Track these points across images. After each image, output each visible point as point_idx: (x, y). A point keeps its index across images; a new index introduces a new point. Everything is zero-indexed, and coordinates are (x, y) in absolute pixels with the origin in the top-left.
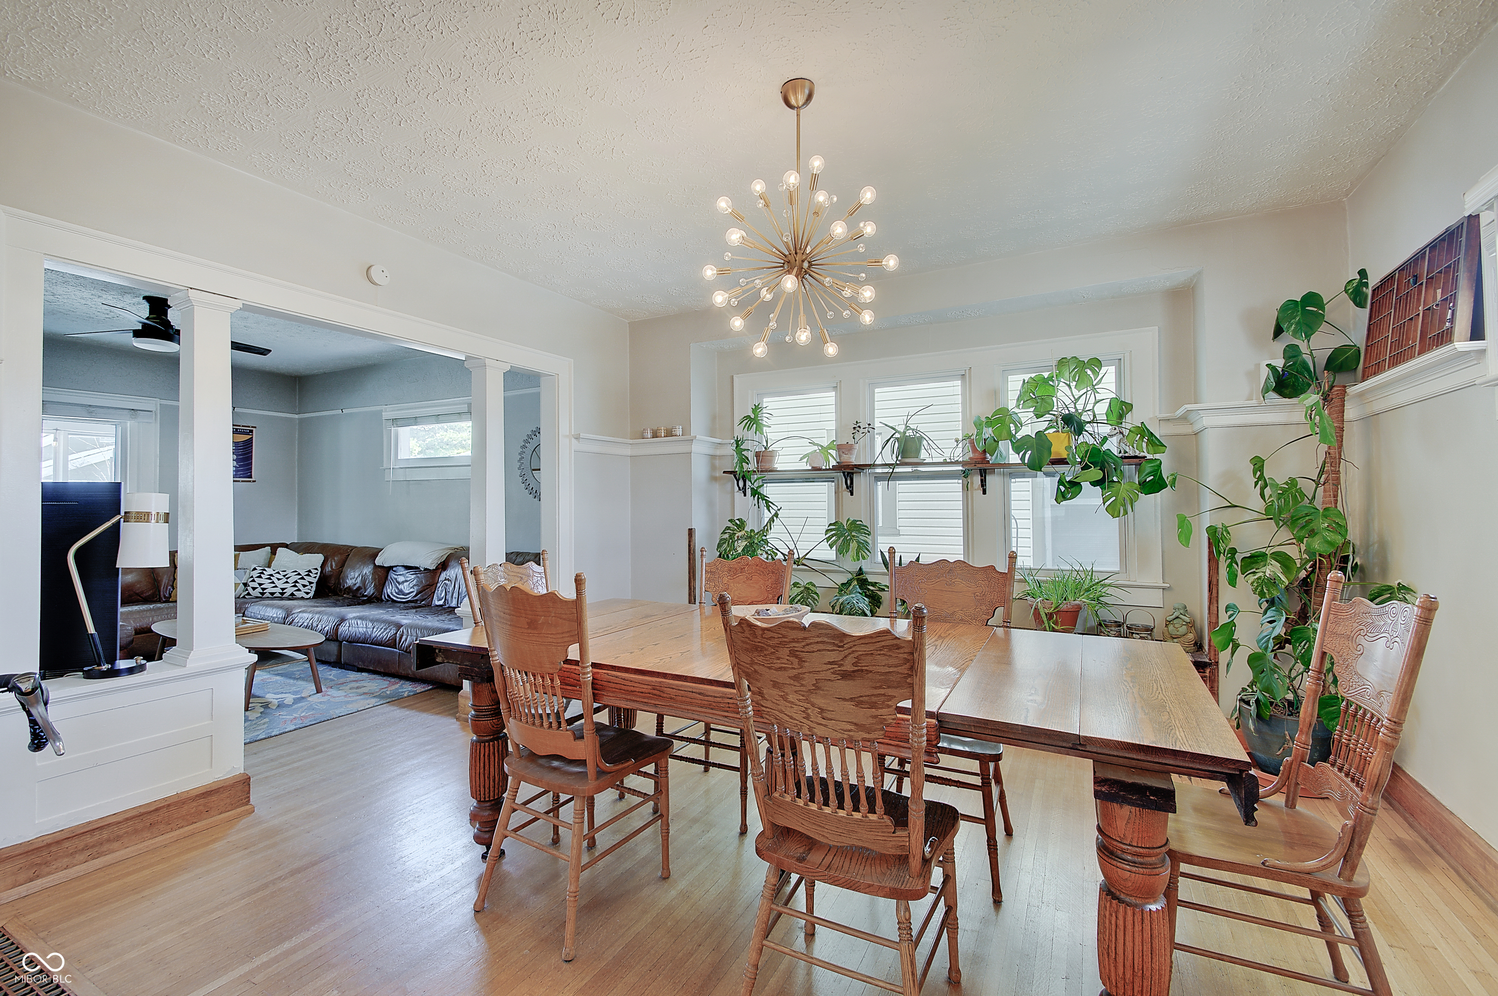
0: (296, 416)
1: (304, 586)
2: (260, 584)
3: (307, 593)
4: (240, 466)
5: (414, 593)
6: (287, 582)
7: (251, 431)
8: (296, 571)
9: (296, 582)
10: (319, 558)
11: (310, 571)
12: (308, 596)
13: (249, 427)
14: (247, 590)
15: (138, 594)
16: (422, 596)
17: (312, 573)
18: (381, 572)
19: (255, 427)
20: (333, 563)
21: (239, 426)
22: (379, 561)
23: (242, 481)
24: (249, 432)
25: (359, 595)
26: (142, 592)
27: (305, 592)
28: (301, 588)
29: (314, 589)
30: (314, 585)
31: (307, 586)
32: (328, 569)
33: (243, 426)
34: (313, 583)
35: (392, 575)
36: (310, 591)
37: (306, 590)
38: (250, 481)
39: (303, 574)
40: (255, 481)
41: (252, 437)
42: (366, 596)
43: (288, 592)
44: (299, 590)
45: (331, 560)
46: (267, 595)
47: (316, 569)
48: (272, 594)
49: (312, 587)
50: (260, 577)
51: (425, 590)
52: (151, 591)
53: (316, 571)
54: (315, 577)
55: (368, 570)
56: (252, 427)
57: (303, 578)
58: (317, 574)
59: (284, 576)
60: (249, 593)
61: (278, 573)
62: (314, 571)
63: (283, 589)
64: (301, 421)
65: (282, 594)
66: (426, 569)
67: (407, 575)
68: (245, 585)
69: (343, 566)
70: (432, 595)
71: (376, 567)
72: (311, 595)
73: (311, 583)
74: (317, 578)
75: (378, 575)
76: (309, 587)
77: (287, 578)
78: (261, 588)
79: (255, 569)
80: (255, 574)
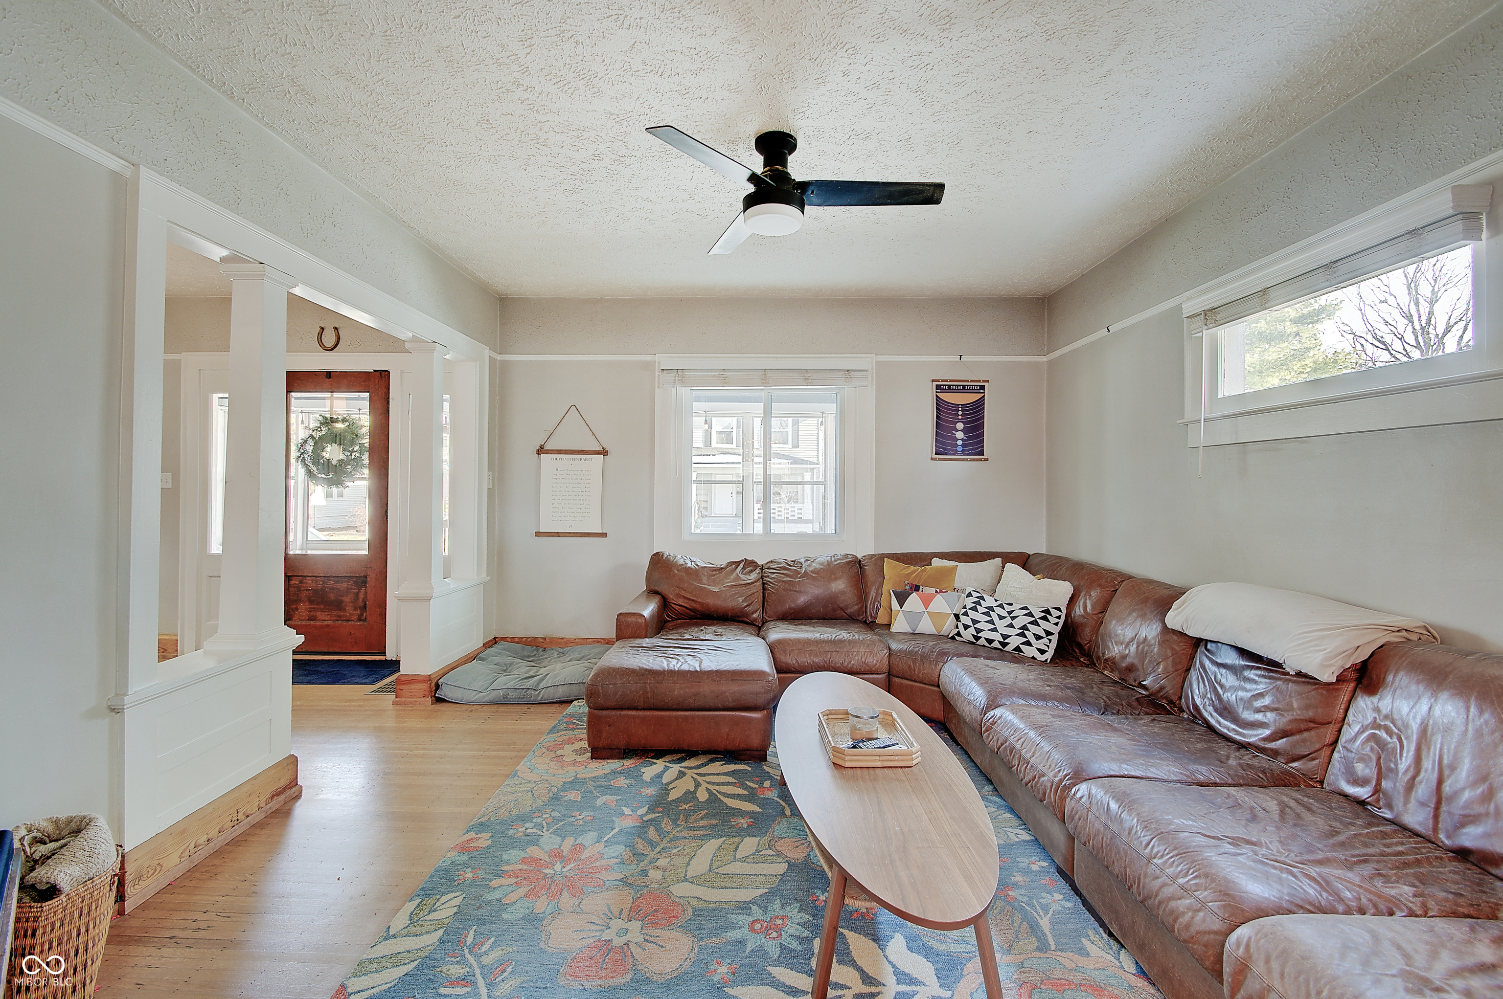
0: (1044, 359)
1: (1038, 637)
2: (975, 622)
3: (1042, 652)
4: (969, 438)
5: (1267, 732)
6: (1011, 626)
7: (983, 387)
8: (1026, 608)
9: (1024, 628)
10: (1062, 590)
11: (1047, 612)
12: (1041, 658)
13: (979, 381)
14: (957, 627)
15: (841, 609)
16: (1294, 745)
17: (1051, 615)
18: (1180, 647)
19: (988, 381)
20: (1088, 601)
21: (967, 381)
22: (1174, 619)
23: (972, 460)
24: (980, 389)
25: (1131, 681)
26: (847, 607)
27: (1038, 649)
28: (1033, 640)
29: (1053, 645)
30: (1055, 638)
31: (1043, 638)
32: (1079, 610)
33: (972, 381)
34: (1053, 634)
35: (1202, 658)
36: (1046, 648)
37: (1040, 644)
38: (981, 460)
39: (1038, 614)
40: (987, 460)
41: (984, 396)
42: (1145, 687)
43: (1015, 641)
44: (1028, 643)
45: (1085, 595)
46: (982, 642)
47: (1059, 609)
48: (991, 641)
49: (1050, 640)
50: (974, 609)
51: (1300, 731)
52: (856, 607)
53: (1059, 613)
54: (1056, 624)
55: (1150, 631)
56: (984, 381)
57: (1035, 623)
58: (1059, 617)
59: (1010, 613)
60: (959, 632)
61: (1001, 606)
62: (1055, 613)
63: (1005, 637)
64: (1051, 363)
65: (1004, 645)
66: (1299, 674)
67: (1247, 673)
68: (957, 617)
69: (1103, 611)
70: (1326, 752)
71: (1166, 630)
72: (1048, 656)
73: (1048, 633)
74: (1060, 625)
75: (1172, 649)
76: (1045, 640)
77: (1013, 618)
78: (975, 628)
79: (970, 595)
80: (969, 602)
